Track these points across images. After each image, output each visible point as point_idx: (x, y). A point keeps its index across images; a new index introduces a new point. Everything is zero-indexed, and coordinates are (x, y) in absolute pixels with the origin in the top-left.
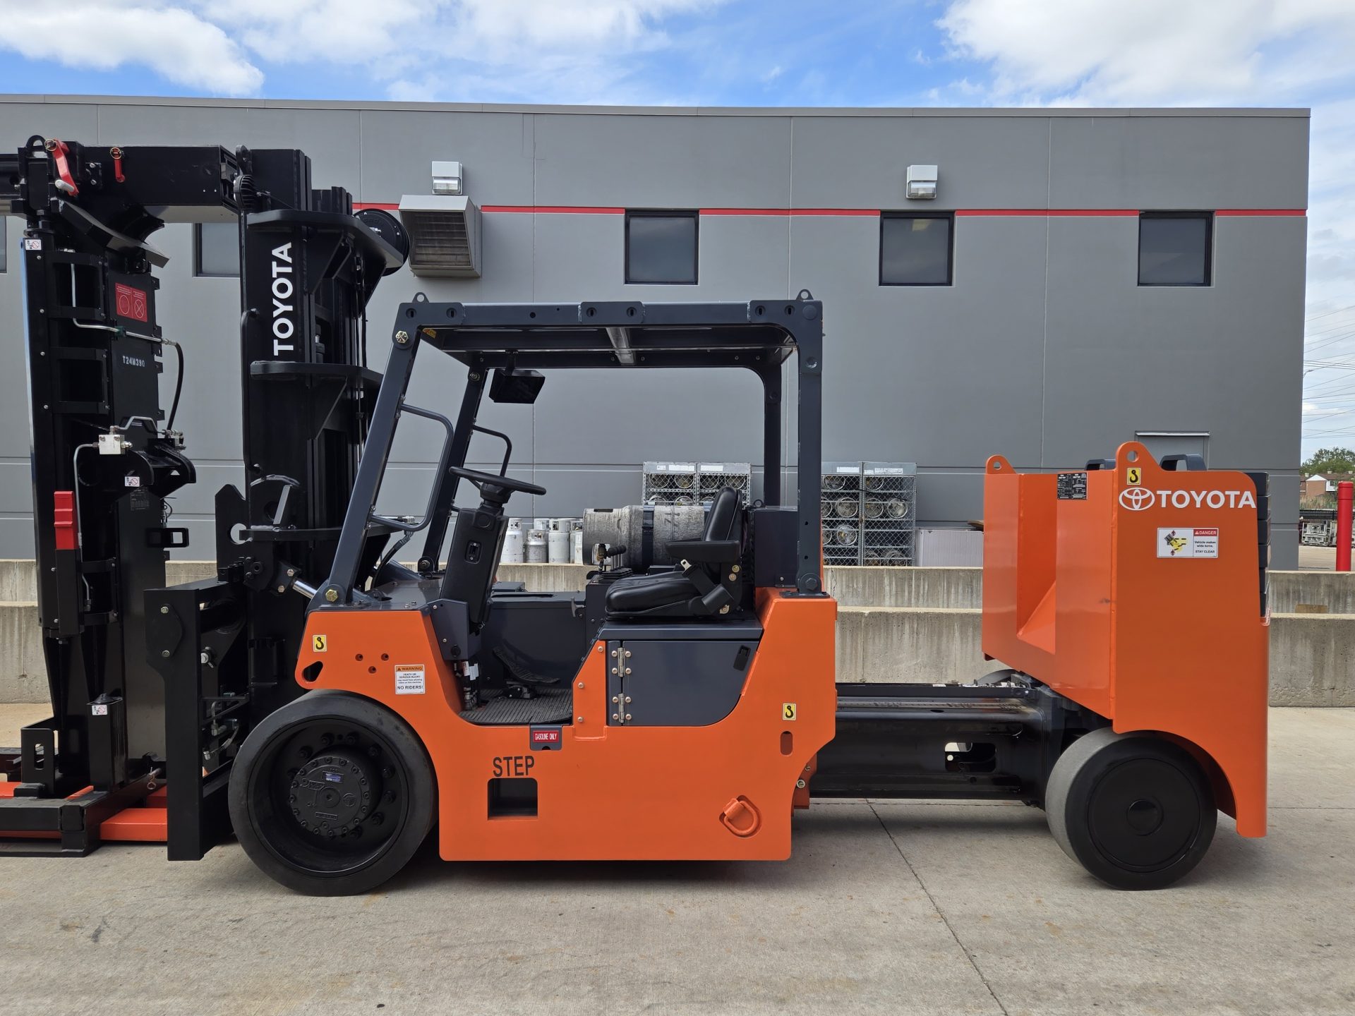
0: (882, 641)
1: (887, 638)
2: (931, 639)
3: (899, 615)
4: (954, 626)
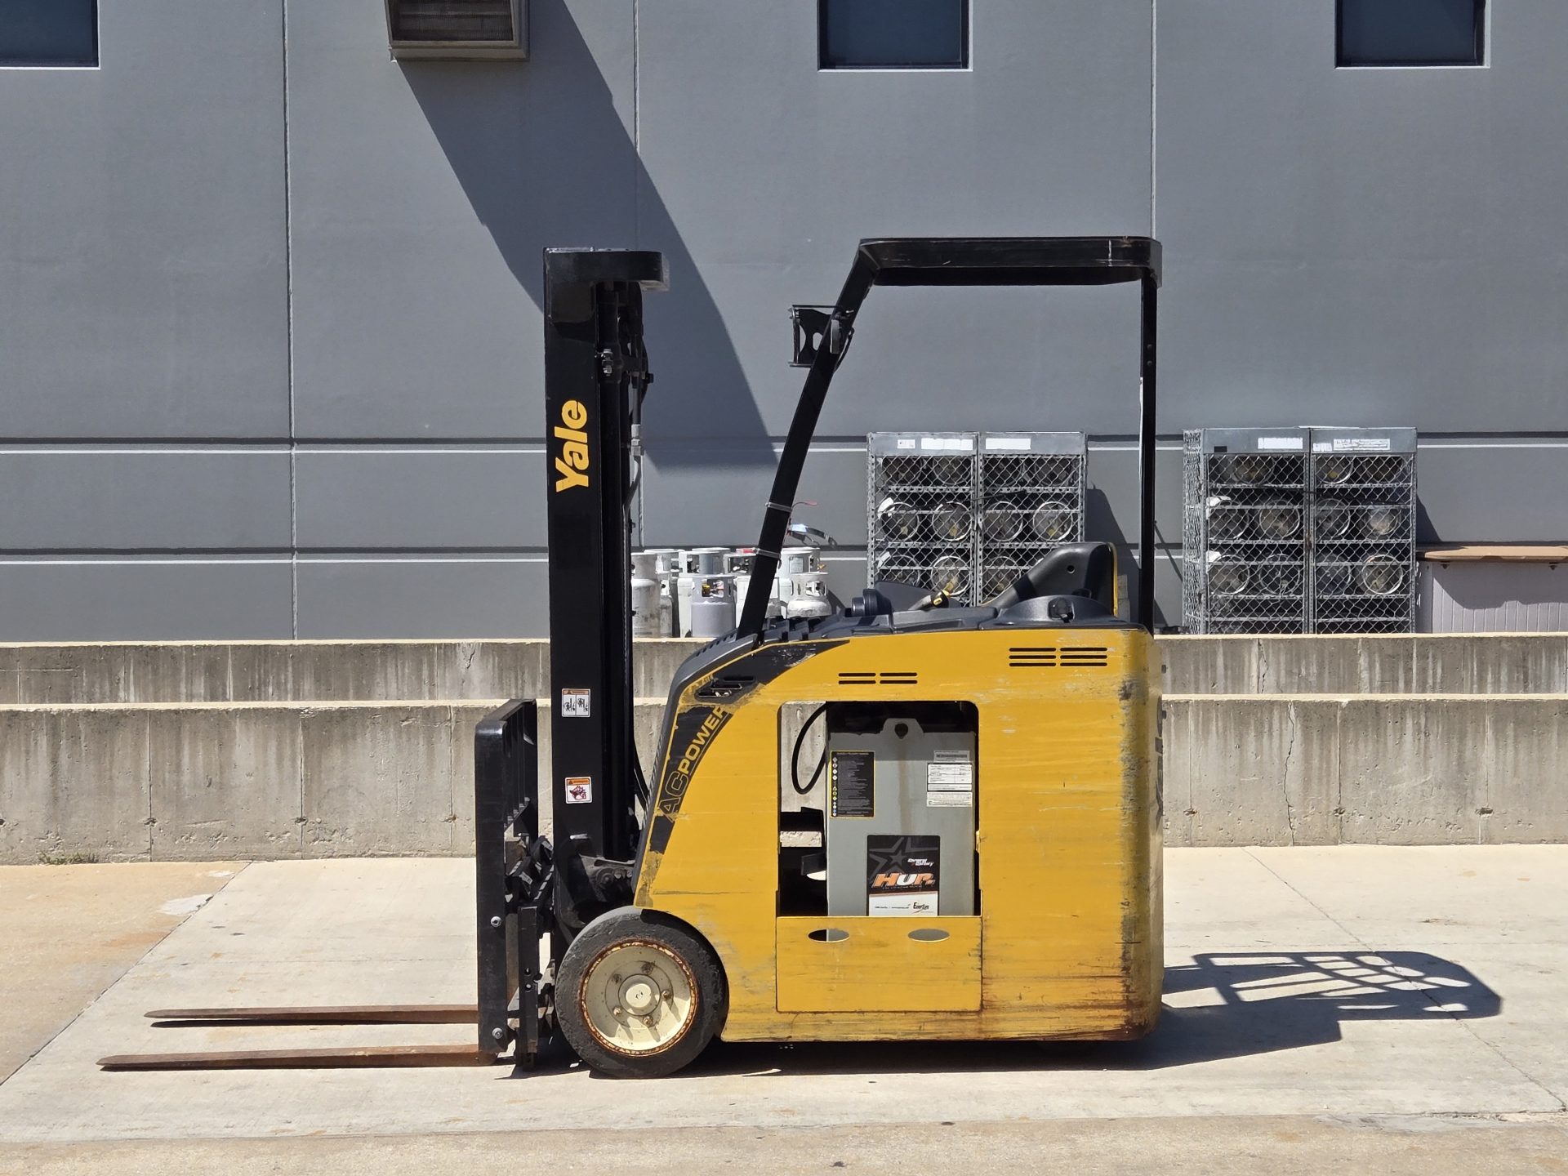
0: (1370, 748)
1: (1378, 741)
2: (1449, 742)
3: (1395, 704)
4: (1485, 721)
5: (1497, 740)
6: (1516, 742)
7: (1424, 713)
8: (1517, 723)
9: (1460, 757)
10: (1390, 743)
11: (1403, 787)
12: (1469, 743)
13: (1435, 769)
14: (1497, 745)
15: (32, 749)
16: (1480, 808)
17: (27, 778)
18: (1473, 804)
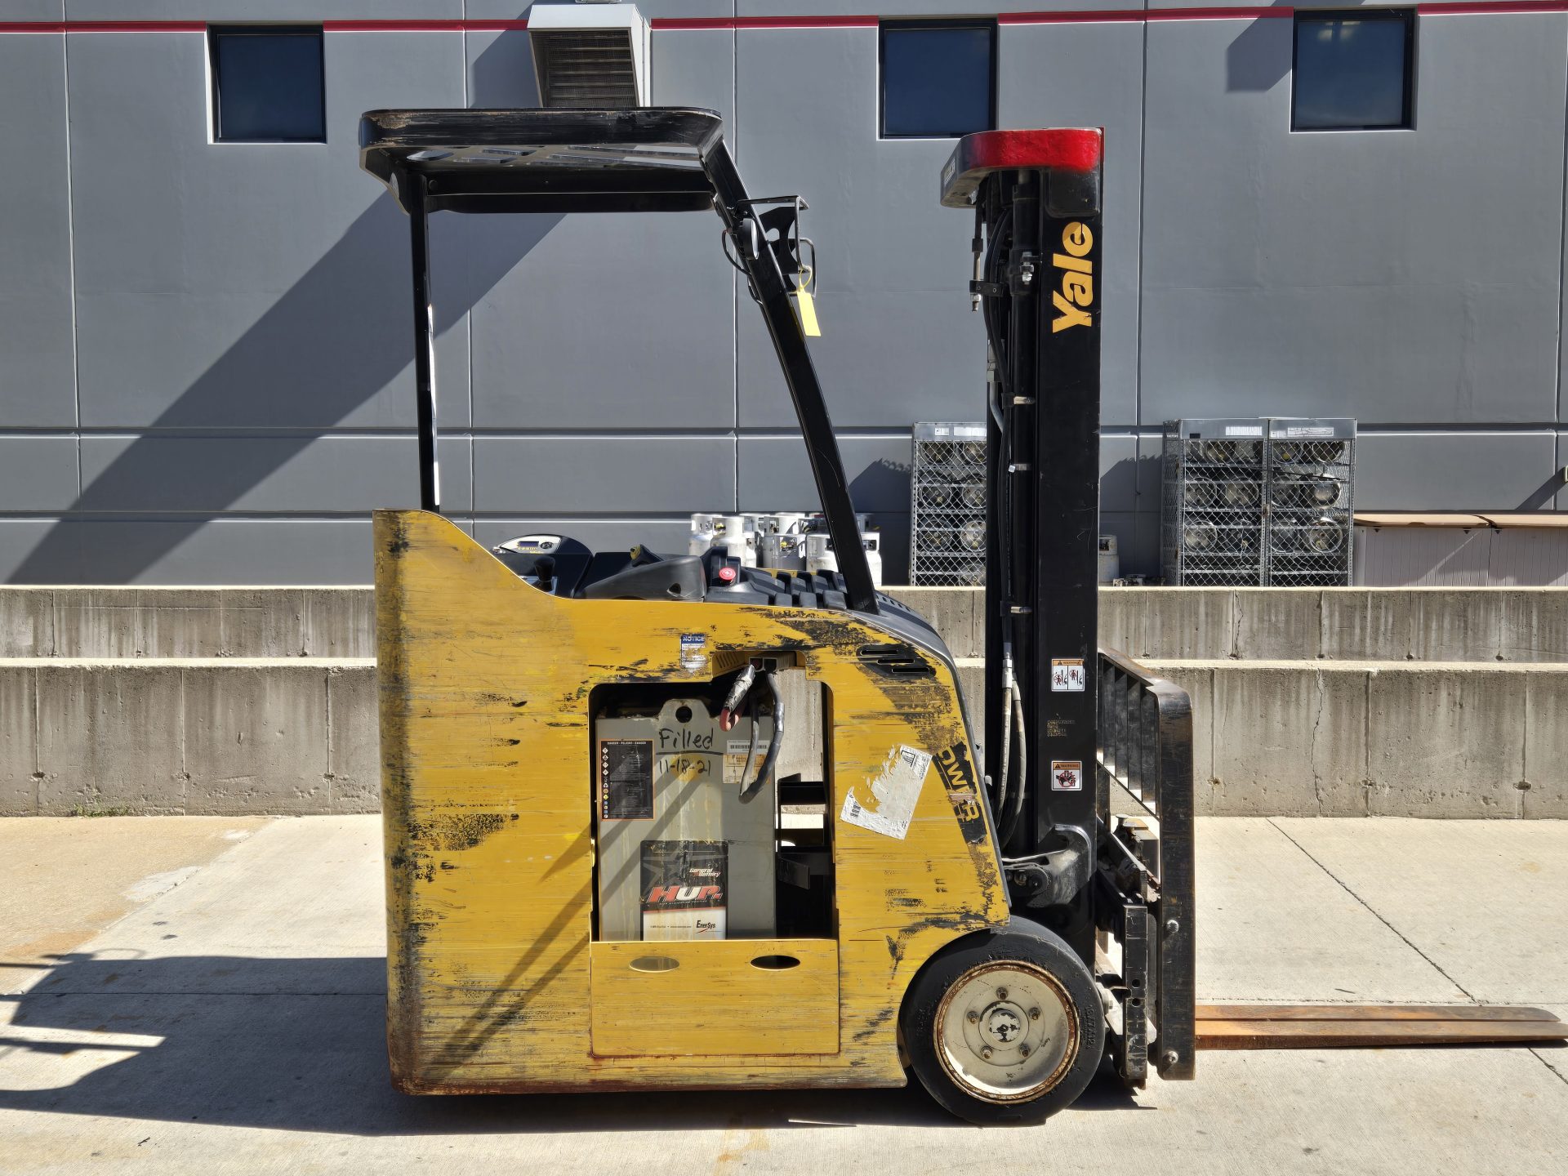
0: (1402, 718)
1: (1410, 713)
2: (1485, 715)
3: (1428, 673)
4: (1524, 692)
5: (1537, 713)
6: (1557, 714)
7: (1459, 684)
8: (1559, 696)
9: (1497, 730)
10: (1424, 712)
11: (1436, 759)
12: (1507, 717)
13: (1470, 741)
14: (1537, 719)
15: (70, 704)
16: (1518, 780)
17: (66, 732)
18: (1510, 778)
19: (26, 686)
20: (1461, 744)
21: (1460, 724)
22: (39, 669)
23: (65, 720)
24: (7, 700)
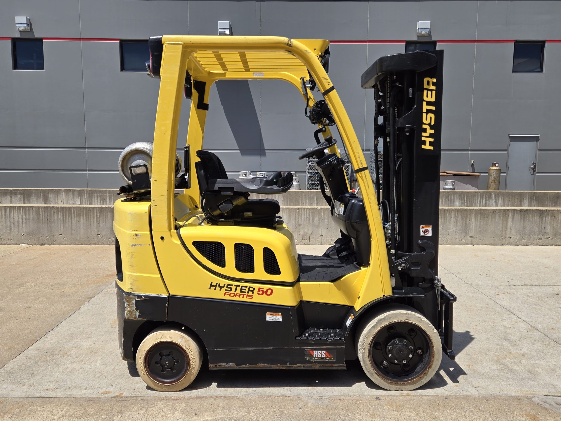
3: (449, 210)
4: (472, 214)
5: (475, 219)
6: (480, 220)
7: (456, 212)
8: (481, 215)
9: (466, 224)
10: (448, 220)
11: (451, 230)
12: (468, 220)
13: (459, 226)
14: (475, 221)
15: (107, 217)
16: (470, 236)
17: (106, 224)
18: (468, 235)
19: (95, 212)
20: (457, 227)
21: (457, 222)
22: (98, 207)
23: (106, 221)
24: (90, 216)
